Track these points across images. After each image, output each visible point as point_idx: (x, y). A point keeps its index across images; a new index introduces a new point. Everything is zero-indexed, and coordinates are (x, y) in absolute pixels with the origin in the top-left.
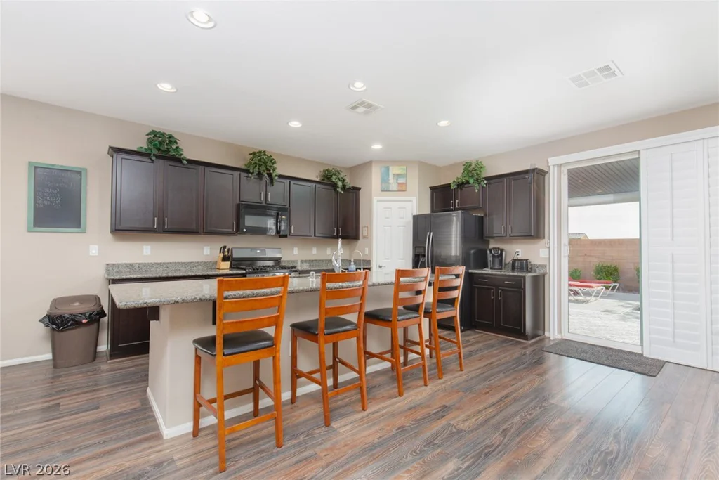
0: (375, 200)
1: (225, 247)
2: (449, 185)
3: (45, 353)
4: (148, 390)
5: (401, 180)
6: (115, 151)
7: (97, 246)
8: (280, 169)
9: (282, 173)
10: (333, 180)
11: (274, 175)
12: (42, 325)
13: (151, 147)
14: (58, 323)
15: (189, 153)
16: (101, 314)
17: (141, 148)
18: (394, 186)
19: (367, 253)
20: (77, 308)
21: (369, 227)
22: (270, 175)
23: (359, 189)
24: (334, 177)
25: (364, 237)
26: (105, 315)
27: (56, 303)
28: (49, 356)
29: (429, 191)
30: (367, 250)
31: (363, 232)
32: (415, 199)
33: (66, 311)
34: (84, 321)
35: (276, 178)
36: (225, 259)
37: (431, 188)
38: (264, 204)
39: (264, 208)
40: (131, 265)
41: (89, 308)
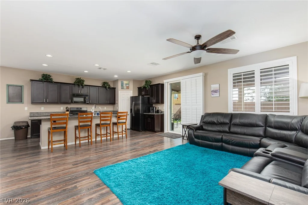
0: (119, 92)
1: (67, 107)
2: (141, 87)
3: (13, 137)
4: (40, 143)
5: (127, 86)
6: (32, 80)
7: (27, 107)
8: (86, 83)
9: (86, 84)
10: (105, 86)
11: (83, 85)
12: (11, 128)
13: (43, 79)
14: (16, 128)
15: (55, 80)
16: (28, 126)
17: (40, 79)
18: (125, 87)
19: (117, 108)
20: (21, 124)
21: (118, 100)
22: (82, 85)
23: (115, 88)
24: (106, 84)
25: (117, 103)
26: (29, 126)
27: (15, 123)
28: (14, 138)
29: (137, 89)
30: (117, 107)
31: (116, 102)
32: (132, 91)
33: (18, 125)
34: (23, 128)
35: (84, 86)
36: (67, 111)
37: (138, 88)
38: (80, 94)
39: (80, 95)
40: (38, 113)
41: (25, 124)
